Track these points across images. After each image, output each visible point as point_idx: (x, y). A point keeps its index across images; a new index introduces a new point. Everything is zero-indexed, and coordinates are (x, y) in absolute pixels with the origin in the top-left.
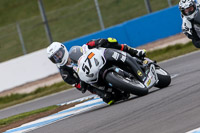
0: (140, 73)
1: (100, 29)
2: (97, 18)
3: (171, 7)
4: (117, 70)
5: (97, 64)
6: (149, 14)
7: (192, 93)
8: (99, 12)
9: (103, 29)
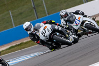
0: (67, 36)
1: (13, 27)
2: (11, 21)
3: (48, 16)
4: (58, 34)
5: (49, 31)
6: (37, 19)
7: (58, 58)
8: (12, 18)
9: (14, 27)
